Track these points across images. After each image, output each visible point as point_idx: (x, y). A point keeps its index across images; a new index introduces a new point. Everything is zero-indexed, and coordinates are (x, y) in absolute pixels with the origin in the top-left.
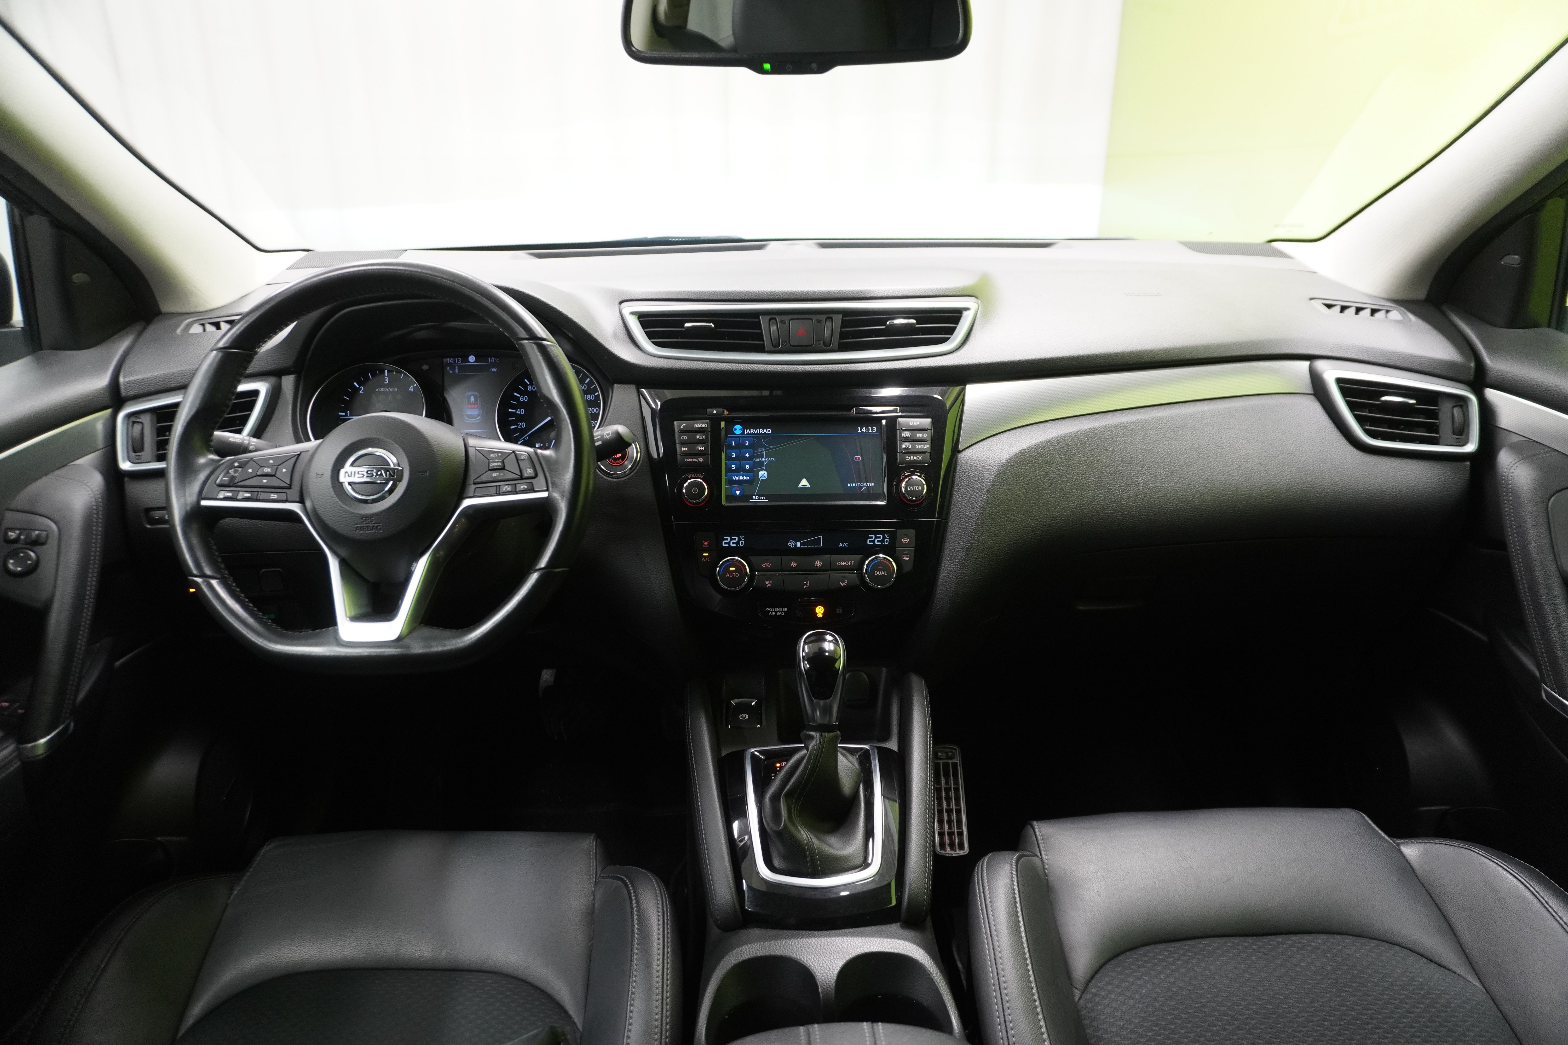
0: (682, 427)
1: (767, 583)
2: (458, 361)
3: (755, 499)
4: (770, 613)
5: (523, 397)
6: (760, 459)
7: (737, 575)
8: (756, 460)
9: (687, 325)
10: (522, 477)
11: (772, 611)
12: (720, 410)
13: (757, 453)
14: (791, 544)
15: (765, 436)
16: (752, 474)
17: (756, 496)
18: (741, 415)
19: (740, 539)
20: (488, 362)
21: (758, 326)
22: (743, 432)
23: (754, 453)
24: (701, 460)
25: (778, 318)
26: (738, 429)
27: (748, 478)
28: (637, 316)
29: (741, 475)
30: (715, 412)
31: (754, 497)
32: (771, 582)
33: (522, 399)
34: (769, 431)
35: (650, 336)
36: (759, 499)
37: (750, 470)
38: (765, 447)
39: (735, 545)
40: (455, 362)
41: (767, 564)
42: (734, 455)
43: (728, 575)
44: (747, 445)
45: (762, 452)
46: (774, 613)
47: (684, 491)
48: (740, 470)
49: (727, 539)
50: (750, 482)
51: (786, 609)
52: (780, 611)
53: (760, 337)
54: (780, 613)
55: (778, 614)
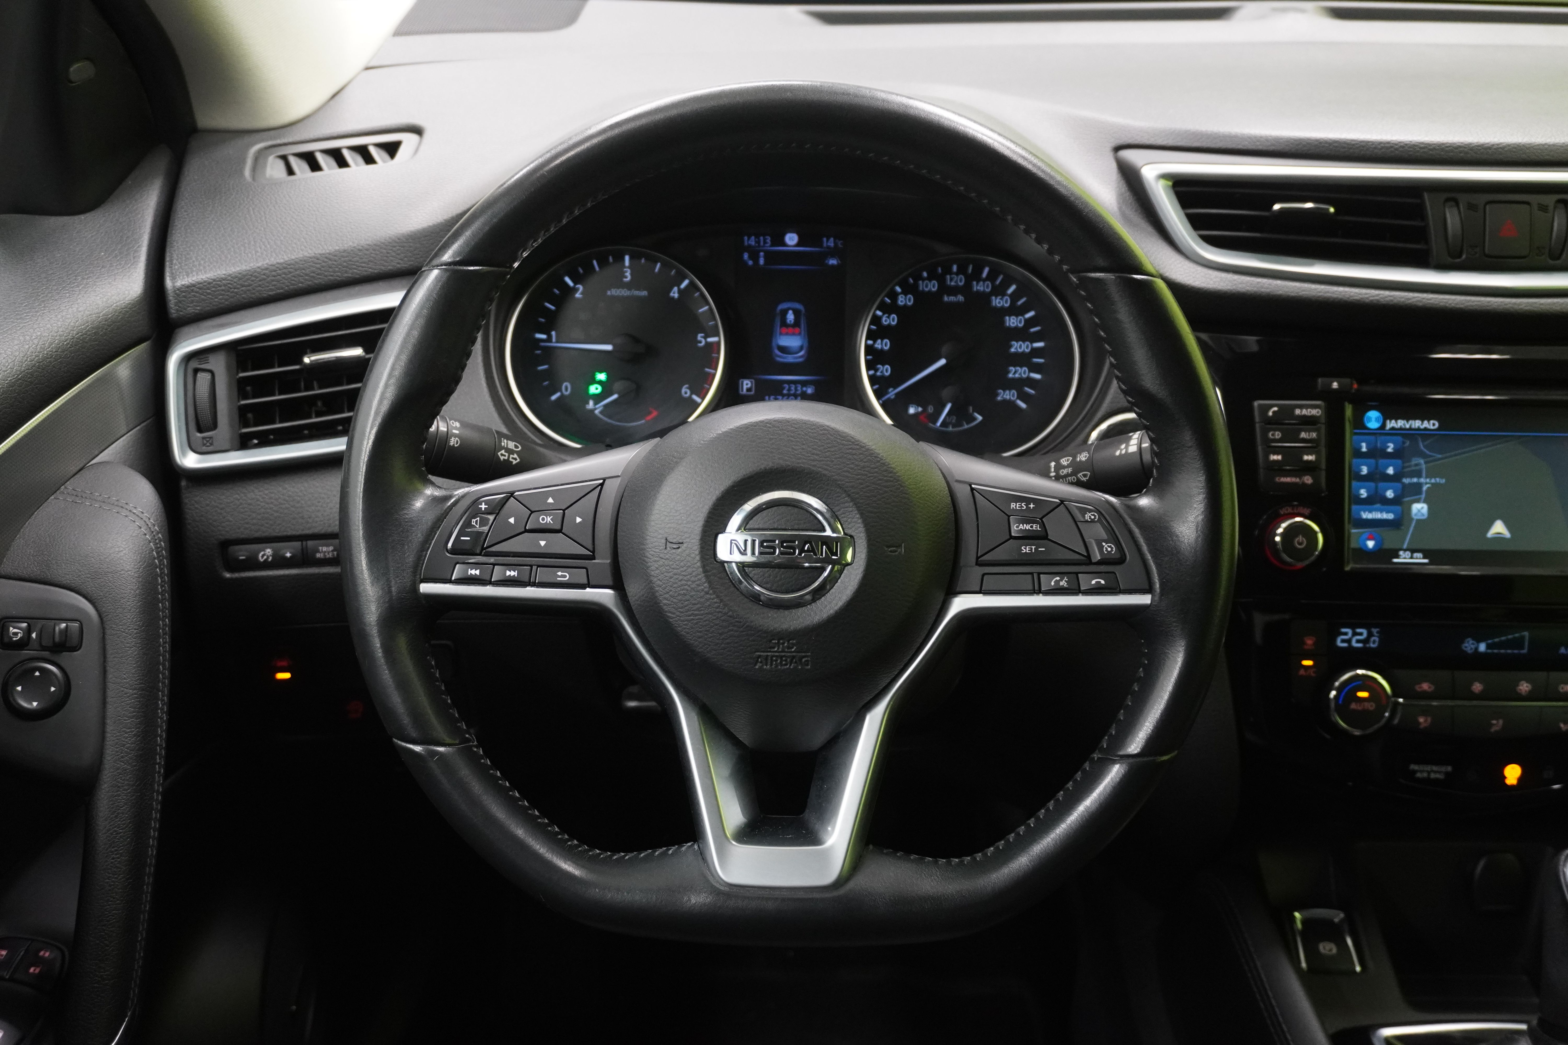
0: (1270, 414)
1: (1421, 720)
2: (765, 242)
3: (1404, 558)
4: (1419, 775)
5: (888, 317)
6: (1415, 480)
7: (1371, 706)
8: (1406, 481)
9: (1277, 207)
10: (1088, 560)
11: (1422, 771)
12: (1347, 381)
13: (1409, 466)
14: (1469, 645)
15: (1425, 434)
16: (1398, 508)
17: (1405, 550)
18: (1380, 389)
19: (1370, 635)
20: (821, 246)
21: (1419, 212)
22: (1383, 426)
23: (1403, 468)
24: (1308, 480)
25: (1463, 198)
26: (1373, 420)
27: (1390, 516)
28: (1170, 183)
29: (1376, 510)
30: (1335, 385)
31: (1401, 553)
32: (1429, 719)
33: (886, 321)
34: (1434, 425)
35: (1196, 223)
36: (1412, 558)
37: (1396, 501)
38: (1423, 455)
39: (1360, 645)
40: (759, 246)
41: (1425, 686)
42: (1365, 470)
43: (1353, 706)
44: (1390, 450)
45: (1416, 465)
46: (1425, 775)
47: (1278, 539)
48: (1376, 500)
49: (1346, 634)
50: (1395, 524)
51: (1449, 769)
52: (1437, 772)
53: (1421, 234)
54: (1438, 776)
55: (1433, 776)
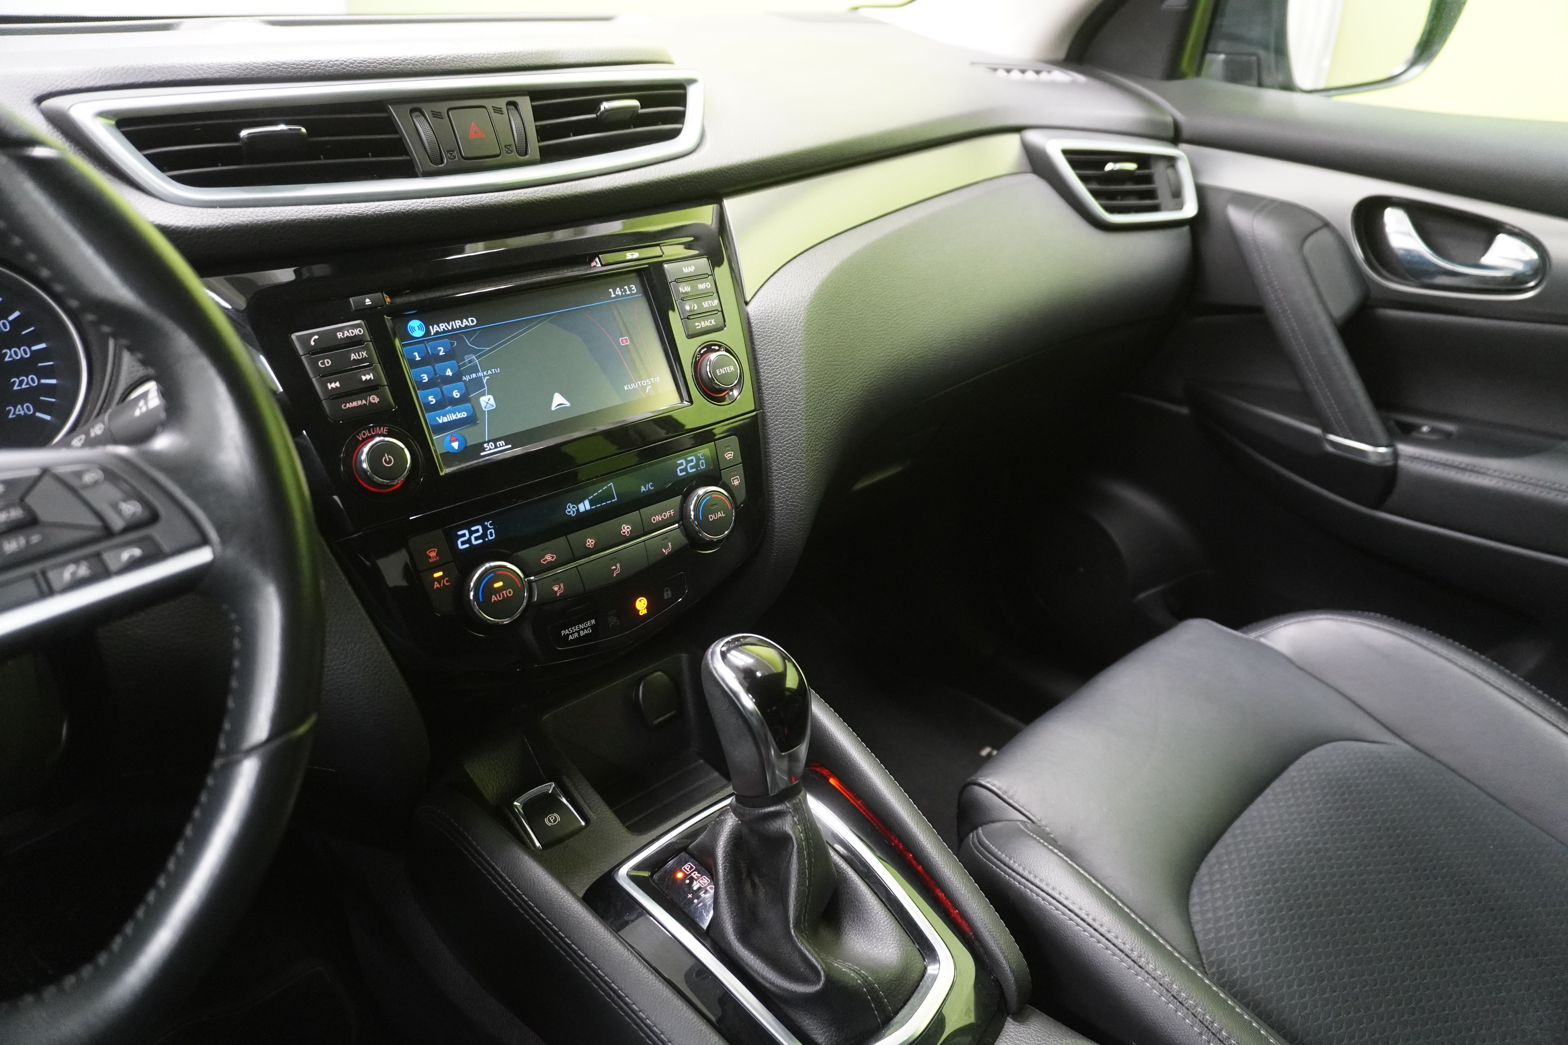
0: (312, 343)
1: (556, 589)
3: (489, 448)
4: (571, 638)
6: (474, 375)
7: (509, 593)
8: (466, 378)
9: (244, 133)
11: (572, 633)
12: (378, 295)
13: (465, 364)
14: (571, 510)
15: (467, 332)
16: (468, 405)
17: (488, 442)
18: (413, 298)
19: (485, 529)
21: (390, 125)
22: (428, 332)
23: (460, 367)
24: (374, 399)
25: (427, 108)
26: (416, 328)
27: (464, 415)
28: (113, 122)
29: (450, 412)
30: (368, 302)
31: (485, 445)
32: (562, 585)
34: (472, 321)
35: (161, 163)
36: (496, 447)
37: (464, 399)
38: (472, 351)
39: (480, 541)
41: (548, 558)
42: (425, 378)
43: (494, 598)
44: (441, 353)
45: (470, 362)
46: (576, 635)
47: (365, 465)
48: (445, 403)
49: (464, 535)
50: (471, 421)
51: (593, 622)
52: (584, 629)
53: (399, 146)
54: (586, 632)
55: (582, 633)
